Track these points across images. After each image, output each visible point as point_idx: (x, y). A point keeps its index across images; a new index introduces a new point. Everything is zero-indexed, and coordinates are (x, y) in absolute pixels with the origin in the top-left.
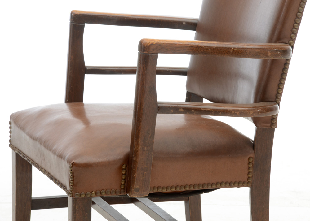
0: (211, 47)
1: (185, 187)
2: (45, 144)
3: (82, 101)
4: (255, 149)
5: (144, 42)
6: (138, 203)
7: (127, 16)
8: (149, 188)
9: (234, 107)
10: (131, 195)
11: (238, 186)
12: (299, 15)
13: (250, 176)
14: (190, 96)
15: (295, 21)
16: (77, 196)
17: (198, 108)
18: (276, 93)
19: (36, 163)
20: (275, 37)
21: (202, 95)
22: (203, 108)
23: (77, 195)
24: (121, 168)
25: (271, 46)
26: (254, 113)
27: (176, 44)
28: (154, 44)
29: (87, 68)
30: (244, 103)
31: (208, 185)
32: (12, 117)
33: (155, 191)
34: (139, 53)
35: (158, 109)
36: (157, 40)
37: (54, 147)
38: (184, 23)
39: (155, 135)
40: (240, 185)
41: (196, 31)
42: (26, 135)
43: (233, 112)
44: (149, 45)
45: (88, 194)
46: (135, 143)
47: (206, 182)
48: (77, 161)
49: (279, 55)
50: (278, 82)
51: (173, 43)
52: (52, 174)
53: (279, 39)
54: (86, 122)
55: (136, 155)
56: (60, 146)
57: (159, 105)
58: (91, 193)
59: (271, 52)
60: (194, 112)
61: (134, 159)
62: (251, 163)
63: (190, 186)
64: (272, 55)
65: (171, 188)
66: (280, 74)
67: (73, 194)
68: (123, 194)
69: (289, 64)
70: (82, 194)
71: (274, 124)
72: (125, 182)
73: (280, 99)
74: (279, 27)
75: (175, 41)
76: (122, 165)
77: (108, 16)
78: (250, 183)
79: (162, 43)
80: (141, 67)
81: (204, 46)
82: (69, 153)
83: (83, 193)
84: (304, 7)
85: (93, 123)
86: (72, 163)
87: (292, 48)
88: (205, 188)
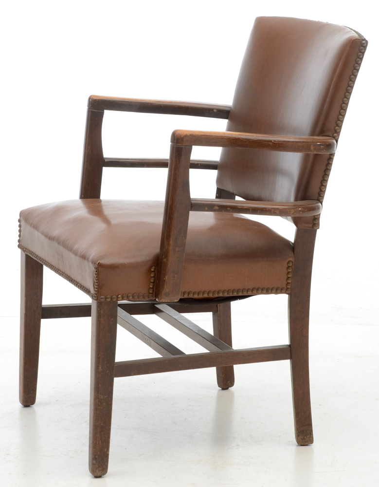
0: (250, 139)
1: (218, 293)
2: (63, 243)
3: (99, 197)
4: (295, 252)
5: (177, 133)
6: (161, 314)
7: (151, 102)
8: (180, 293)
9: (273, 205)
10: (160, 300)
11: (276, 293)
12: (344, 107)
13: (289, 281)
14: (220, 193)
15: (338, 118)
16: (102, 300)
17: (234, 206)
18: (319, 190)
19: (52, 266)
20: (318, 130)
21: (235, 192)
22: (239, 206)
23: (102, 298)
24: (149, 271)
25: (313, 139)
26: (295, 212)
27: (212, 136)
28: (188, 136)
29: (106, 160)
30: (284, 201)
31: (243, 291)
32: (22, 214)
33: (186, 296)
34: (171, 145)
35: (191, 207)
36: (191, 131)
37: (76, 247)
38: (215, 111)
39: (188, 235)
40: (278, 291)
41: (229, 120)
42: (40, 234)
43: (273, 210)
44: (182, 136)
45: (114, 298)
46: (166, 243)
47: (242, 288)
48: (104, 262)
49: (322, 149)
50: (321, 179)
51: (208, 134)
52: (72, 276)
53: (322, 133)
54: (106, 220)
55: (167, 256)
56: (82, 245)
57: (192, 202)
58: (117, 296)
59: (314, 146)
60: (230, 210)
61: (165, 260)
62: (290, 268)
63: (223, 292)
64: (315, 149)
65: (203, 293)
66: (323, 170)
67: (98, 297)
68: (151, 298)
69: (333, 159)
70: (108, 298)
71: (317, 225)
72: (154, 286)
73: (323, 197)
74: (322, 118)
75: (210, 132)
76: (151, 267)
77: (131, 102)
78: (289, 289)
79: (196, 135)
80: (174, 161)
81: (242, 138)
82: (93, 253)
83: (108, 296)
84: (349, 98)
85: (114, 221)
86: (97, 263)
87: (337, 141)
88: (240, 294)
